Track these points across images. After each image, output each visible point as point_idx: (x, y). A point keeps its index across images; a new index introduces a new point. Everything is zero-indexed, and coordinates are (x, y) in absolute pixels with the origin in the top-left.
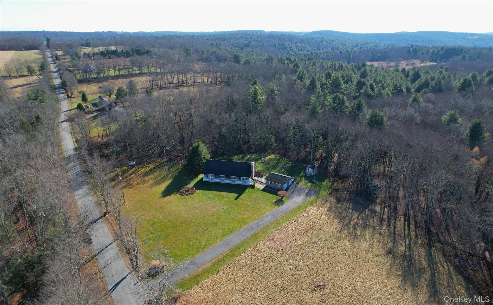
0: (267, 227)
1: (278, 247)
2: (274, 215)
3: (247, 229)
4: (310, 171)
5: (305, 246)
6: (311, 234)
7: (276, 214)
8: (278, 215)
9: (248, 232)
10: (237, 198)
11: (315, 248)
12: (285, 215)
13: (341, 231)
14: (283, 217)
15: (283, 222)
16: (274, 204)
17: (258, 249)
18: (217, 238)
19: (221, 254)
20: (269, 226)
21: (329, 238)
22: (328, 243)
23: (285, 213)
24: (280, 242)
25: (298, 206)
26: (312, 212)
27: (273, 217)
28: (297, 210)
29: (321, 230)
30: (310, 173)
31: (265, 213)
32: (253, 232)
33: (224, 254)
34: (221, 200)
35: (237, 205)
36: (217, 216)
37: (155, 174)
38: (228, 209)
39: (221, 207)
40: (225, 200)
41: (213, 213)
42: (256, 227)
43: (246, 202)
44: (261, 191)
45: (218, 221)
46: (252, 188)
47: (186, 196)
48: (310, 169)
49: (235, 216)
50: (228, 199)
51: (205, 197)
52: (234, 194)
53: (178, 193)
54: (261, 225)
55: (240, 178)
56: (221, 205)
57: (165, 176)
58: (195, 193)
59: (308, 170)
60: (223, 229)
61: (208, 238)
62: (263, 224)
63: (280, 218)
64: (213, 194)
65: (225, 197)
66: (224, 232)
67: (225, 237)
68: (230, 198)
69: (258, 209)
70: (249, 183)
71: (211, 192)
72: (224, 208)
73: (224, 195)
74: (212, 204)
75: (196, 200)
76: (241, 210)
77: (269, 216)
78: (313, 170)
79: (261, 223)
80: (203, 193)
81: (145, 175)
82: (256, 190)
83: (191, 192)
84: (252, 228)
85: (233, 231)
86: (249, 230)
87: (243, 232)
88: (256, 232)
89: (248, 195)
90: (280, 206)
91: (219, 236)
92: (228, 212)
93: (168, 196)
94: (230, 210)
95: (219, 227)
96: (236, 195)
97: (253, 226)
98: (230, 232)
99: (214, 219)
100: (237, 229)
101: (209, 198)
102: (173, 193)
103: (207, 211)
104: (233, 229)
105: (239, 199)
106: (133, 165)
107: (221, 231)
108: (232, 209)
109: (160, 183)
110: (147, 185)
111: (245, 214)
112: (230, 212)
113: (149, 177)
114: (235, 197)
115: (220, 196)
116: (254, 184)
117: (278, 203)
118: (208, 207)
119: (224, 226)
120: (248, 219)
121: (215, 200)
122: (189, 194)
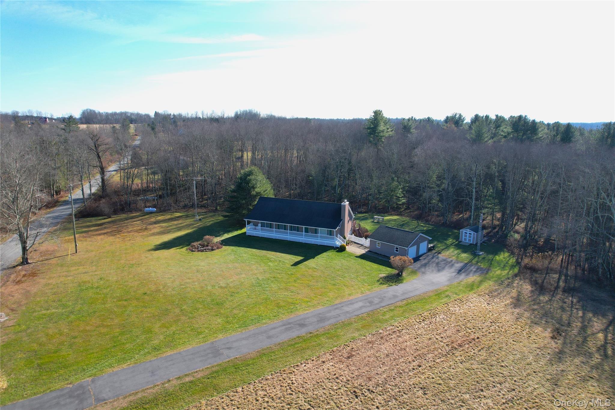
0: (345, 325)
1: (360, 381)
2: (371, 302)
3: (289, 324)
4: (470, 237)
5: (450, 390)
6: (471, 358)
7: (376, 300)
8: (381, 302)
9: (287, 329)
10: (296, 264)
11: (484, 401)
12: (400, 304)
13: (559, 356)
14: (392, 308)
15: (392, 318)
16: (378, 281)
17: (297, 378)
18: (200, 333)
19: (179, 378)
20: (350, 324)
21: (529, 375)
22: (530, 389)
23: (402, 300)
24: (367, 369)
25: (436, 291)
26: (472, 305)
27: (368, 304)
28: (434, 297)
29: (500, 348)
30: (470, 240)
31: (350, 295)
32: (303, 332)
33: (187, 379)
34: (263, 265)
35: (292, 274)
36: (233, 290)
37: (173, 222)
38: (268, 279)
39: (255, 274)
40: (272, 265)
41: (228, 284)
42: (314, 322)
43: (315, 272)
44: (356, 257)
45: (230, 299)
46: (337, 251)
47: (197, 253)
48: (469, 231)
49: (274, 294)
50: (277, 264)
51: (232, 257)
52: (295, 258)
53: (186, 246)
54: (329, 319)
55: (316, 232)
56: (256, 272)
57: (186, 225)
58: (218, 250)
59: (465, 233)
60: (229, 317)
61: (176, 332)
62: (336, 317)
63: (385, 310)
64: (252, 253)
65: (273, 260)
66: (228, 324)
67: (221, 336)
68: (284, 262)
69: (337, 286)
70: (334, 243)
71: (251, 251)
72: (260, 278)
73: (274, 257)
74: (239, 270)
75: (212, 260)
76: (296, 285)
77: (357, 302)
78: (476, 233)
79: (333, 313)
80: (233, 251)
81: (155, 223)
82: (346, 255)
83: (210, 248)
84: (304, 322)
85: (251, 324)
86: (293, 326)
87: (274, 328)
88: (311, 333)
89: (325, 261)
90: (391, 286)
91: (207, 331)
92: (263, 285)
93: (163, 250)
94: (270, 281)
95: (222, 311)
96: (300, 258)
97: (308, 318)
98: (243, 325)
99: (222, 295)
100: (264, 321)
101: (240, 258)
102: (176, 247)
103: (220, 278)
104: (255, 319)
105: (302, 265)
106: (151, 213)
107: (221, 319)
108: (276, 280)
109: (168, 233)
110: (144, 234)
111: (300, 292)
112: (268, 286)
113: (160, 225)
114: (294, 262)
115: (265, 258)
116: (344, 245)
117: (389, 280)
118: (225, 273)
119: (235, 311)
120: (303, 304)
121: (249, 264)
122: (205, 249)
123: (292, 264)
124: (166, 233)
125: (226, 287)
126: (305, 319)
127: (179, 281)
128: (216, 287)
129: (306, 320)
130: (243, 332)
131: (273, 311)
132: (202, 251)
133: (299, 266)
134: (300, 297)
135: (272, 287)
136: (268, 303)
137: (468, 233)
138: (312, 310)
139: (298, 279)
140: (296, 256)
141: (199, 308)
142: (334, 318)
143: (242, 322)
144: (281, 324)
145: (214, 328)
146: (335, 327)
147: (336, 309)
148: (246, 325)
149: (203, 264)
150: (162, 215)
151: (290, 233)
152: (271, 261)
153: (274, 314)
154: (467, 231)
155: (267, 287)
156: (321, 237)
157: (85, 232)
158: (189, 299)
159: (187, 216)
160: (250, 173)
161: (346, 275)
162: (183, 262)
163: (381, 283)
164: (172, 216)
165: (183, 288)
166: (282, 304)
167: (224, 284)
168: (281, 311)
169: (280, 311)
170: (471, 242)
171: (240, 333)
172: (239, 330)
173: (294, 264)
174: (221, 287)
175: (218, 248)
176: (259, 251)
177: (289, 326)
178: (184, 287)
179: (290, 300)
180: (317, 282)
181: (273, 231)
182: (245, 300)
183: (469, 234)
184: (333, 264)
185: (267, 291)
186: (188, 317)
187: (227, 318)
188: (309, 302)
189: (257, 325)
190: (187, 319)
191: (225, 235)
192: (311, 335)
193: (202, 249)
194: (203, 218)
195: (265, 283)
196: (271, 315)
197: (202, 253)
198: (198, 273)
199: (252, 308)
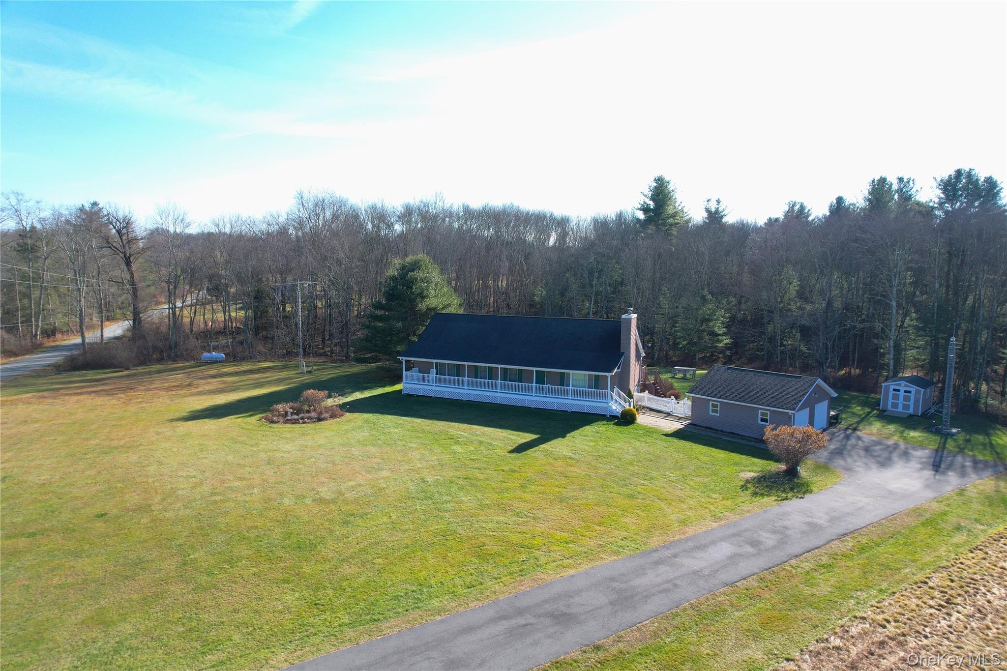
2: (755, 545)
3: (520, 612)
4: (907, 399)
7: (769, 540)
10: (521, 449)
12: (838, 547)
14: (825, 560)
16: (744, 487)
23: (841, 538)
27: (749, 549)
28: (923, 530)
30: (906, 407)
31: (684, 522)
32: (570, 644)
34: (437, 449)
35: (514, 471)
36: (351, 508)
37: (251, 376)
38: (451, 482)
39: (417, 471)
40: (460, 450)
41: (340, 493)
42: (601, 608)
43: (571, 466)
44: (666, 435)
45: (339, 531)
46: (617, 424)
47: (281, 426)
48: (906, 386)
49: (467, 521)
50: (473, 449)
51: (364, 434)
52: (518, 436)
53: (260, 414)
54: (646, 597)
55: (562, 380)
56: (420, 465)
57: (278, 380)
58: (332, 421)
59: (894, 390)
60: (325, 588)
61: (127, 643)
62: (668, 590)
63: (807, 566)
64: (412, 427)
65: (464, 439)
66: (315, 612)
67: (282, 656)
68: (490, 444)
69: (639, 500)
70: (605, 405)
71: (410, 423)
72: (429, 479)
73: (466, 434)
74: (376, 460)
75: (313, 439)
76: (527, 496)
77: (713, 543)
78: (923, 390)
79: (651, 578)
80: (367, 421)
81: (214, 377)
82: (640, 432)
83: (313, 414)
84: (569, 606)
85: (391, 614)
86: (532, 620)
87: (470, 629)
88: (598, 648)
89: (592, 444)
90: (784, 500)
91: (237, 638)
92: (437, 495)
93: (204, 420)
94: (454, 488)
95: (306, 569)
96: (529, 437)
97: (579, 592)
98: (364, 617)
99: (318, 522)
100: (435, 602)
101: (382, 437)
102: (238, 414)
103: (323, 479)
104: (406, 594)
105: (535, 451)
106: (215, 362)
107: (297, 595)
108: (472, 485)
109: (231, 391)
110: (181, 392)
111: (540, 515)
112: (449, 498)
113: (223, 379)
114: (517, 445)
115: (443, 437)
116: (631, 410)
117: (772, 487)
118: (339, 467)
119: (347, 570)
120: (555, 548)
121: (404, 448)
122: (302, 418)
123: (511, 448)
124: (228, 392)
125: (333, 501)
126: (569, 595)
127: (213, 484)
128: (308, 501)
129: (572, 600)
130: (361, 642)
131: (465, 568)
132: (295, 422)
133: (529, 452)
134: (541, 528)
135: (461, 502)
136: (449, 544)
137: (902, 389)
138: (585, 567)
139: (529, 481)
140: (521, 433)
141: (240, 558)
142: (660, 592)
143: (362, 604)
144: (491, 613)
145: (266, 627)
146: (675, 623)
147: (657, 563)
148: (376, 617)
149: (288, 447)
150: (234, 366)
151: (503, 387)
152: (457, 443)
153: (468, 579)
154: (899, 385)
155: (446, 502)
156: (575, 393)
157: (53, 390)
158: (220, 530)
159: (285, 367)
160: (416, 266)
161: (654, 474)
162: (242, 443)
163: (755, 494)
164: (254, 367)
165: (215, 502)
166: (492, 547)
167: (329, 494)
168: (490, 568)
169: (486, 571)
170: (911, 411)
171: (349, 645)
172: (350, 633)
173: (515, 448)
174: (321, 501)
175: (333, 416)
176: (430, 421)
177: (521, 621)
178: (218, 498)
179: (515, 538)
180: (582, 489)
181: (463, 383)
182: (384, 536)
183: (906, 392)
184: (613, 449)
185: (446, 511)
186: (192, 586)
187: (317, 590)
188: (572, 542)
189: (412, 615)
190: (189, 593)
191: (355, 394)
192: (601, 655)
193: (296, 417)
194: (317, 370)
195: (443, 490)
196: (458, 581)
197: (294, 426)
198: (268, 467)
199: (401, 559)
